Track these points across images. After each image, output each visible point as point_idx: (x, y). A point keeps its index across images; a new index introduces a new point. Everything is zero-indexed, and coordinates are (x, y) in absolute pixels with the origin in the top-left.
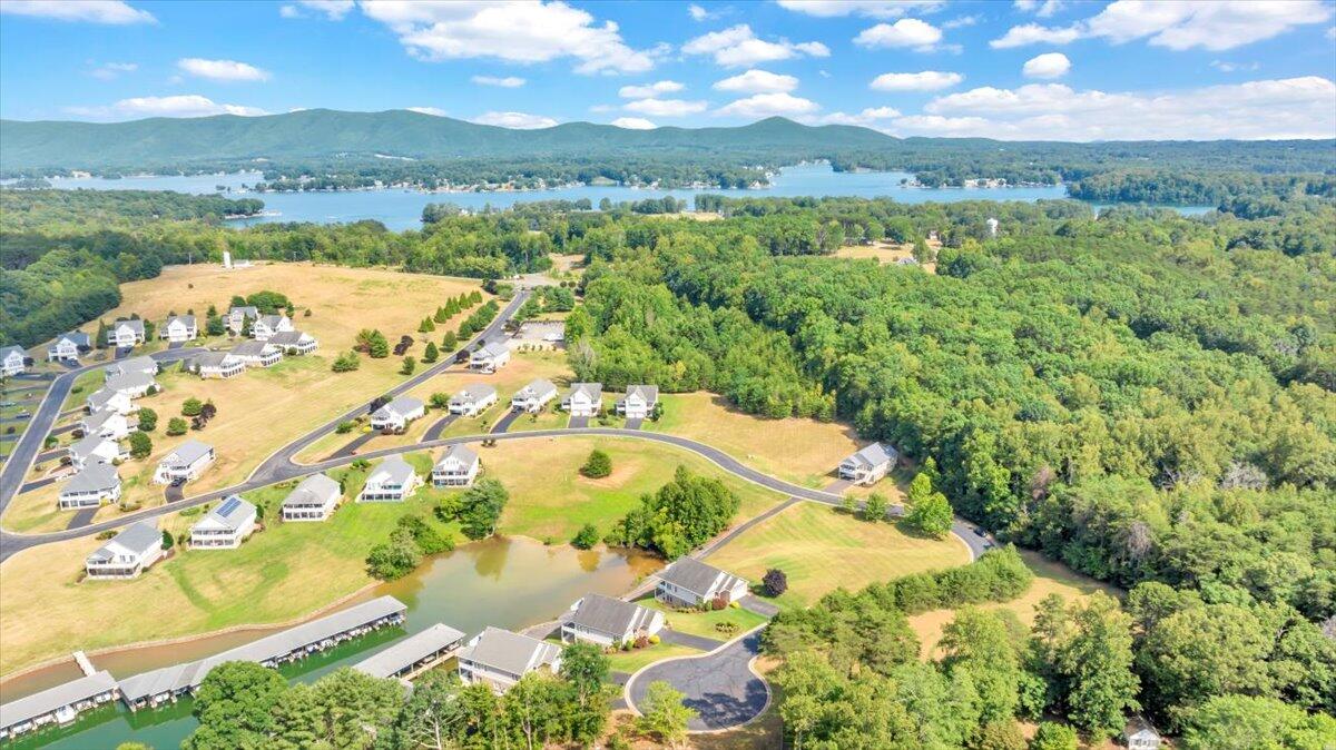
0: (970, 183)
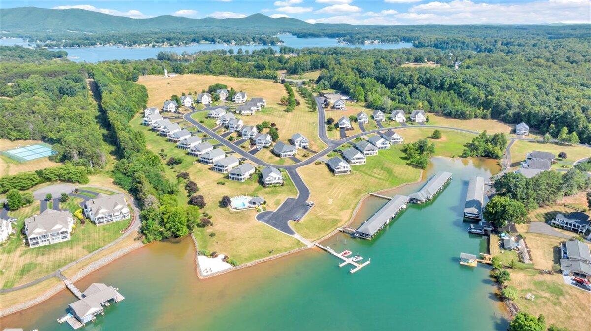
0: (367, 42)
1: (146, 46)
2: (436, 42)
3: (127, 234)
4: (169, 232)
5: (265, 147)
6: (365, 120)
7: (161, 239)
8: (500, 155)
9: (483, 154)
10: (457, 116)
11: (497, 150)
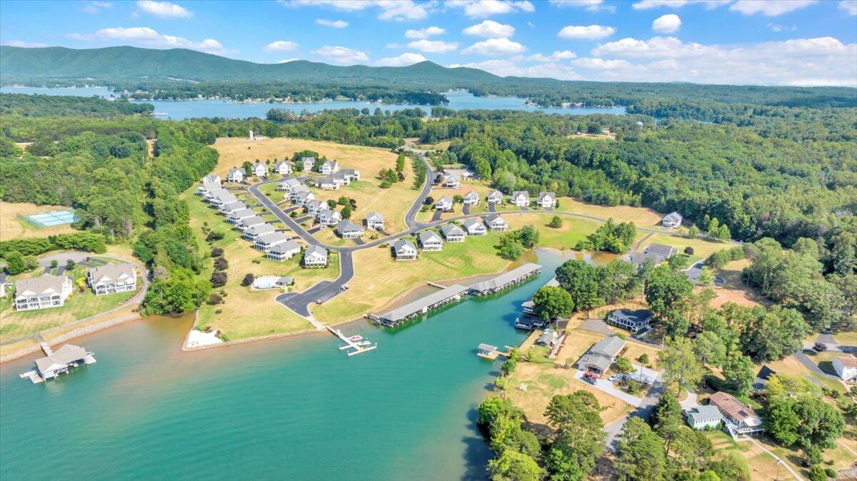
1: (262, 101)
2: (659, 107)
3: (126, 305)
4: (171, 306)
5: (329, 226)
6: (474, 201)
7: (161, 312)
8: (621, 250)
9: (603, 248)
10: (599, 202)
11: (619, 243)
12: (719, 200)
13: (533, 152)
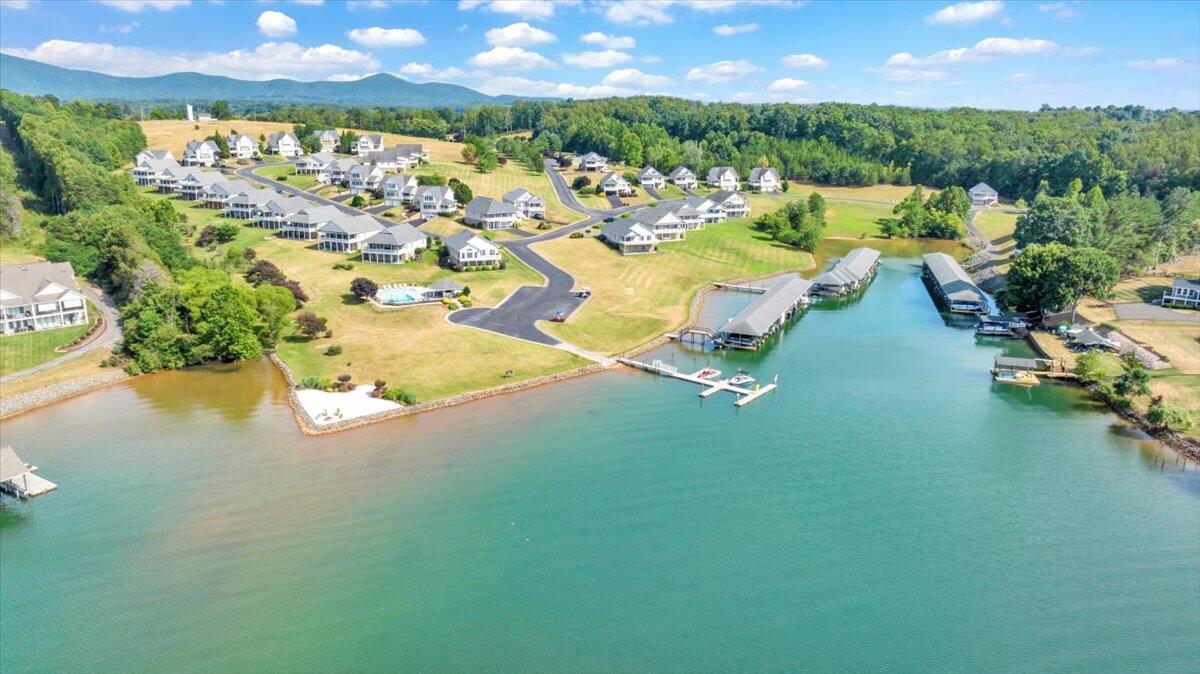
4: (206, 347)
5: (441, 215)
6: (658, 181)
7: (181, 364)
8: (960, 231)
9: (923, 232)
11: (953, 219)
12: (1060, 156)
13: (687, 127)
